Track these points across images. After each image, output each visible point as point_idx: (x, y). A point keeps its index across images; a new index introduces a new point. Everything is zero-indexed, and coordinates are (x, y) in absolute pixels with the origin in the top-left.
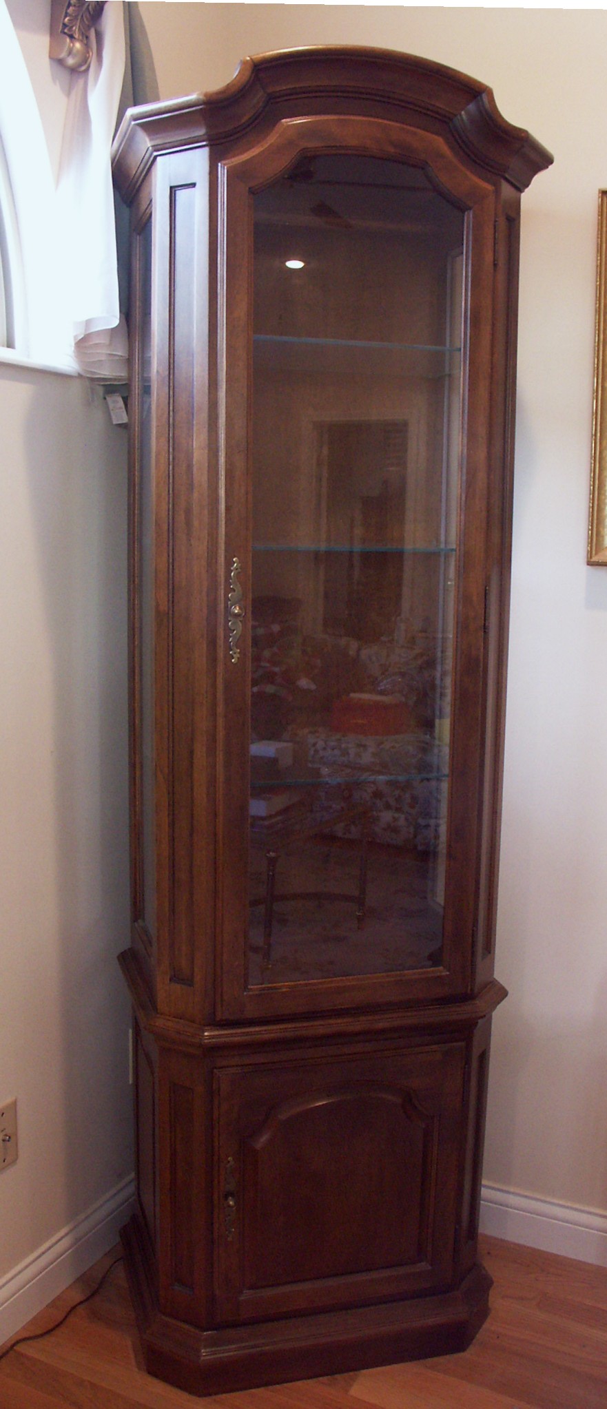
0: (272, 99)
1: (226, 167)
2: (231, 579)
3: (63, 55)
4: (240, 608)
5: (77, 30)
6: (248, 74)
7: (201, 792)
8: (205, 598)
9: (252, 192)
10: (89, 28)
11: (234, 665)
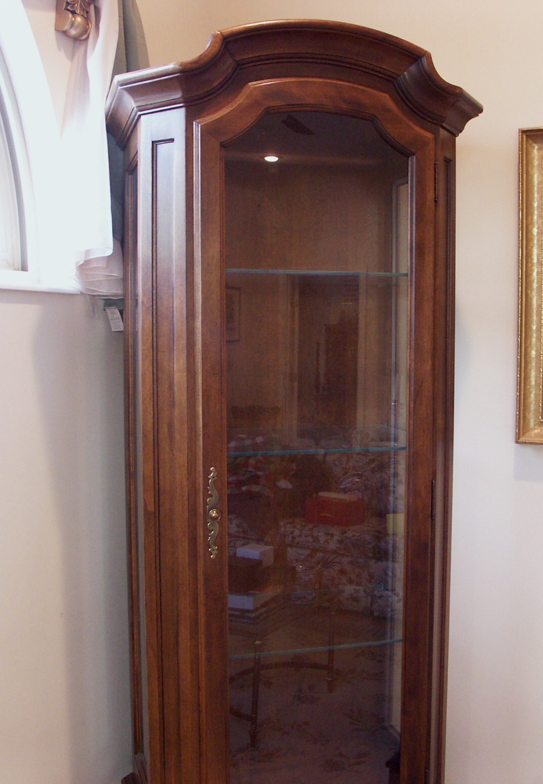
0: (239, 65)
1: (199, 125)
2: (209, 486)
3: (66, 28)
4: (217, 513)
5: (78, 7)
6: (218, 46)
7: (185, 669)
8: (186, 503)
9: (223, 146)
10: (89, 4)
11: (213, 560)
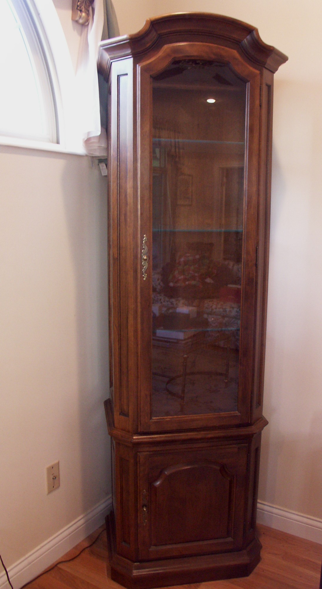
0: (160, 36)
1: (140, 67)
2: (143, 244)
3: (77, 18)
4: (147, 257)
5: (84, 8)
6: (148, 26)
7: (131, 334)
8: (132, 252)
9: (152, 77)
10: (89, 6)
11: (145, 281)
